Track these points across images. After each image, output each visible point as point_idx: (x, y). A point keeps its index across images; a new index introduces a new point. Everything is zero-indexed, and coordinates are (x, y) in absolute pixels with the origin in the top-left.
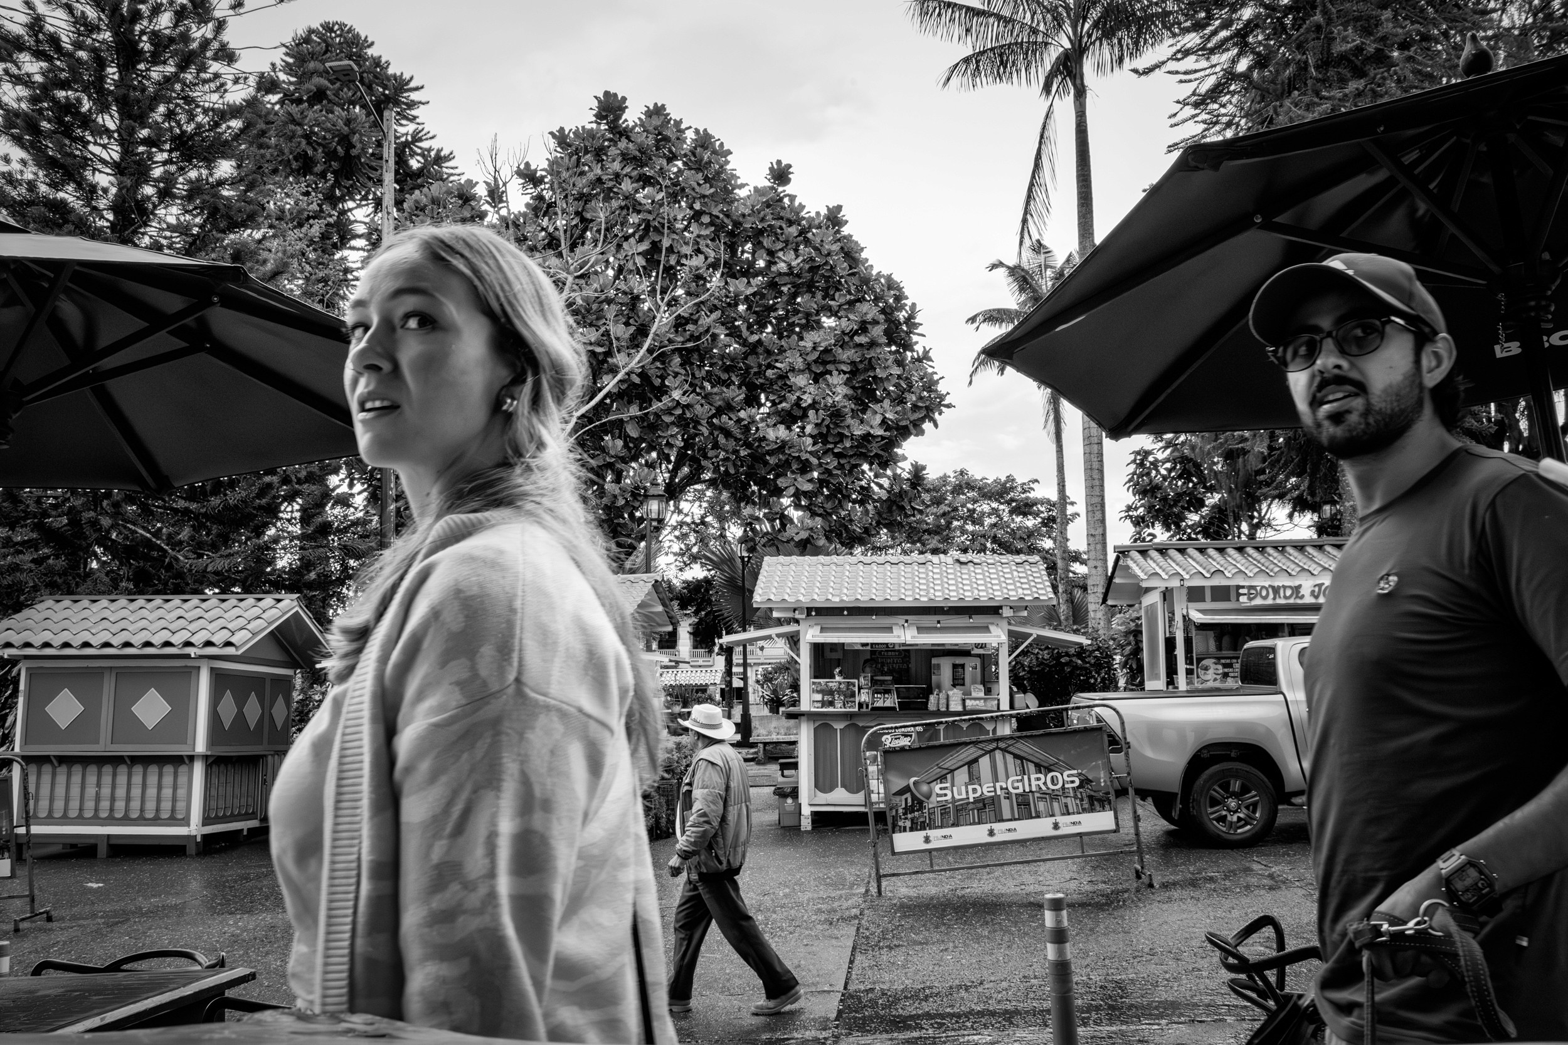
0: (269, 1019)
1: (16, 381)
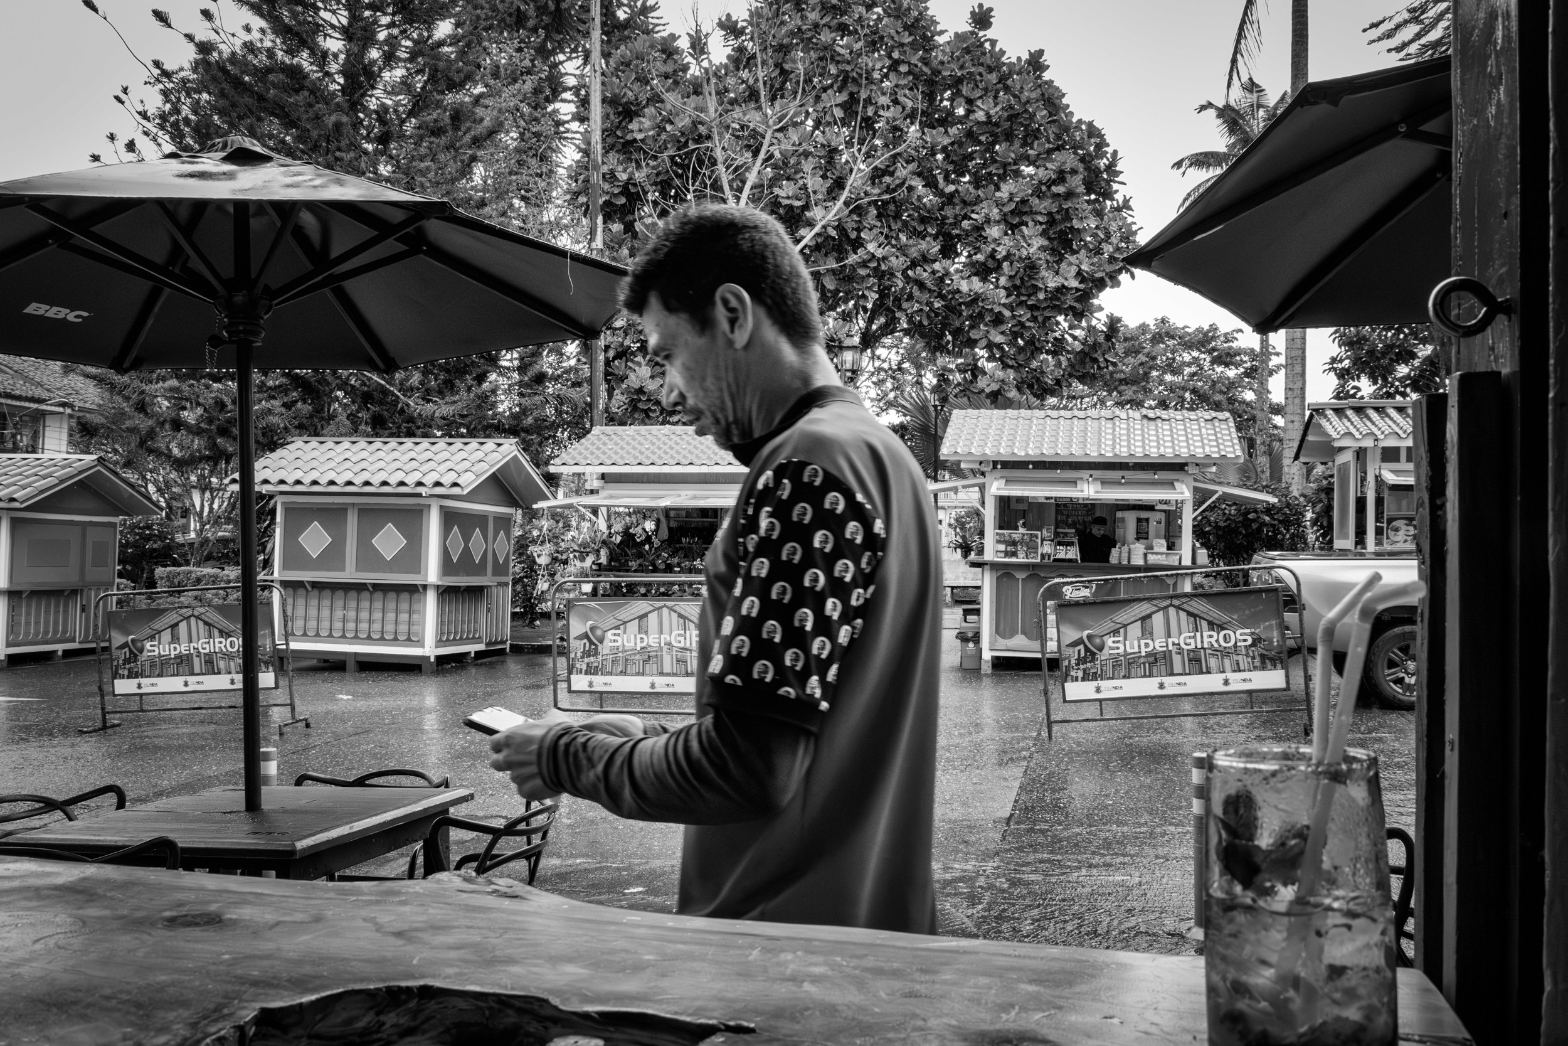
0: (446, 879)
1: (266, 287)
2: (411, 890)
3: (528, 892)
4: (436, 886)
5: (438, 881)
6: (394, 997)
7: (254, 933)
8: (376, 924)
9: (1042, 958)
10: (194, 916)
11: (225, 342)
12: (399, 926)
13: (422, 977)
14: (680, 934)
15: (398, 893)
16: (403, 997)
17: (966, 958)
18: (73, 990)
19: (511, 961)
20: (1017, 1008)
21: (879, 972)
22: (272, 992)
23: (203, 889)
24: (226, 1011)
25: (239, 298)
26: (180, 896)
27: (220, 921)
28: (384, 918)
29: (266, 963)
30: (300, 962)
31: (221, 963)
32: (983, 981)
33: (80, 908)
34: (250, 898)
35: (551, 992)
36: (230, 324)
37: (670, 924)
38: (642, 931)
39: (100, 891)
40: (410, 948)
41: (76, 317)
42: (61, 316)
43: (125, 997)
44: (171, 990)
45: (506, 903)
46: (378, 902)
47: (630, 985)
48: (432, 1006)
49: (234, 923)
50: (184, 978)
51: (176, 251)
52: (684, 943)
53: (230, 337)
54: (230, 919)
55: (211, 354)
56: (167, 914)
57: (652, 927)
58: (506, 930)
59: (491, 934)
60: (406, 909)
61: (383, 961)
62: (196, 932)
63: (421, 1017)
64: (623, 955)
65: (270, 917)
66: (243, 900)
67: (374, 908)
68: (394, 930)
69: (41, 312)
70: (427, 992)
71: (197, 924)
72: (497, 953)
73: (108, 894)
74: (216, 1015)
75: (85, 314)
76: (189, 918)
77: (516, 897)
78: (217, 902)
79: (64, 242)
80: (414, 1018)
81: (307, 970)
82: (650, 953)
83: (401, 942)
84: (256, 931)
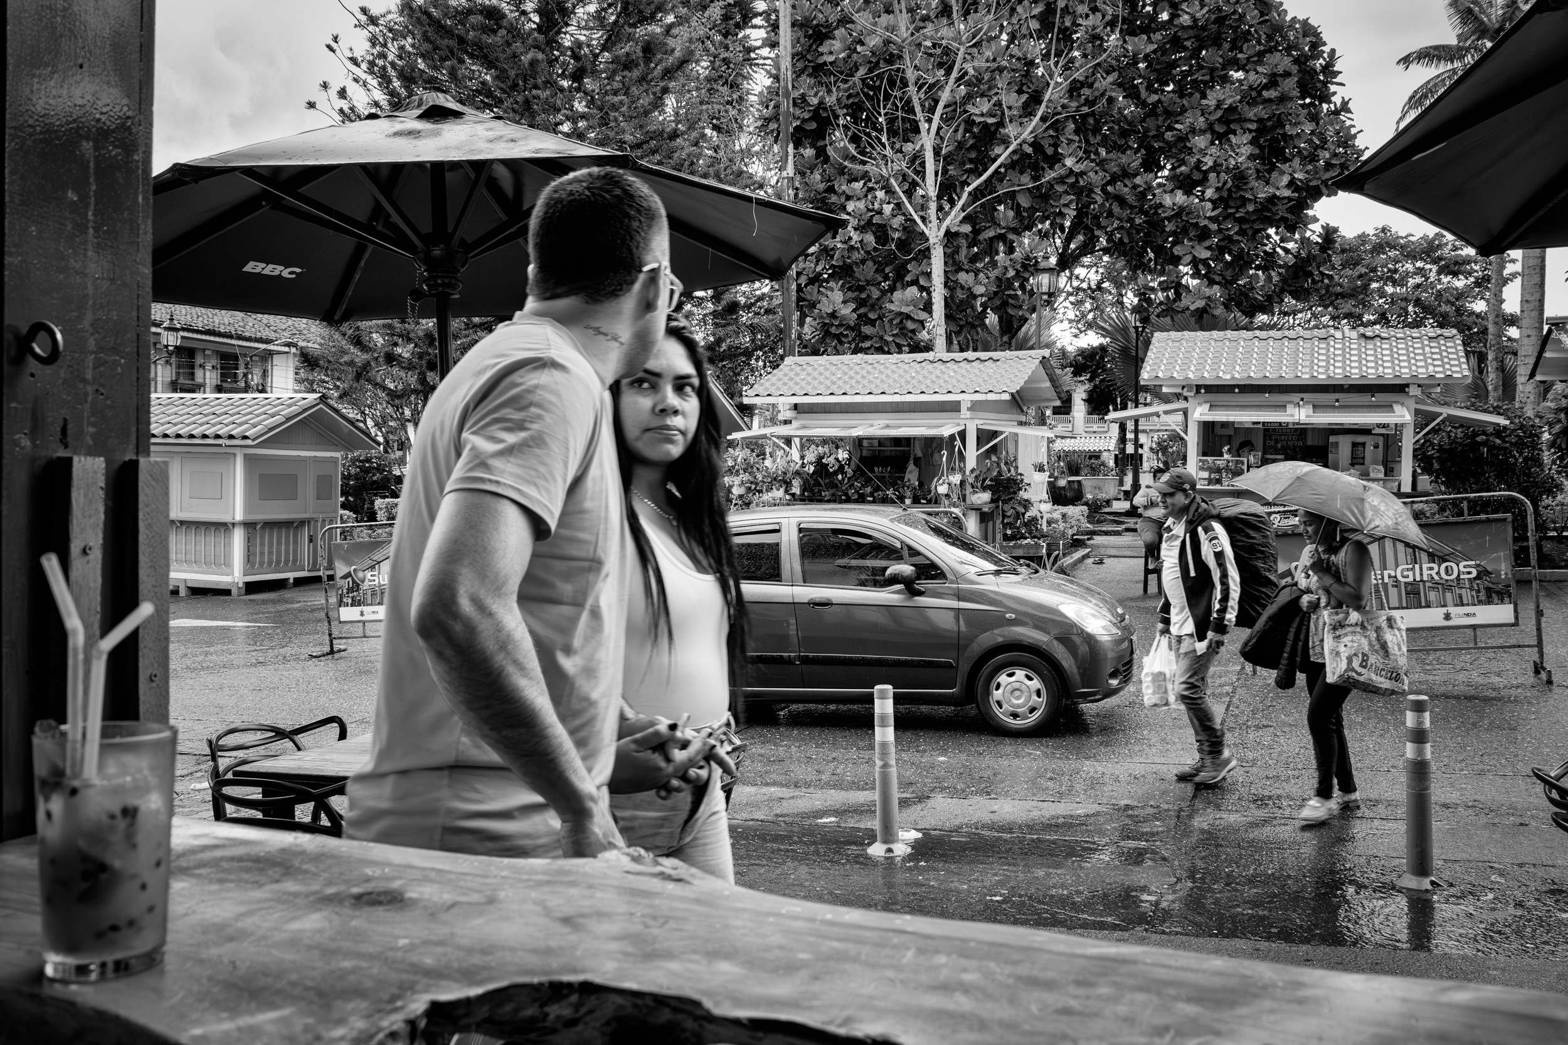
1: (462, 241)
2: (581, 870)
3: (693, 876)
4: (605, 865)
5: (607, 861)
6: (557, 990)
7: (432, 914)
8: (545, 908)
9: (1204, 972)
10: (379, 894)
11: (426, 296)
12: (567, 911)
13: (583, 971)
14: (835, 929)
15: (567, 873)
16: (565, 991)
17: (1124, 969)
18: (266, 974)
19: (669, 955)
20: (1172, 1032)
21: (1034, 982)
22: (443, 983)
23: (389, 864)
24: (399, 1004)
25: (437, 252)
26: (369, 871)
27: (402, 900)
28: (554, 902)
29: (440, 950)
30: (470, 951)
31: (399, 949)
32: (1141, 997)
33: (277, 881)
34: (433, 875)
35: (704, 993)
36: (429, 278)
37: (829, 916)
38: (798, 925)
39: (296, 863)
40: (574, 938)
41: (290, 273)
42: (276, 273)
43: (310, 983)
44: (352, 978)
45: (671, 886)
46: (548, 883)
47: (782, 988)
48: (592, 1001)
49: (414, 902)
50: (364, 964)
51: (378, 209)
52: (839, 940)
53: (429, 291)
54: (411, 899)
55: (413, 307)
56: (356, 890)
57: (811, 920)
58: (667, 920)
59: (651, 923)
60: (574, 891)
61: (548, 951)
62: (379, 912)
63: (583, 1010)
64: (778, 953)
65: (448, 897)
66: (426, 876)
67: (546, 889)
68: (560, 915)
69: (258, 270)
70: (588, 988)
71: (380, 903)
72: (658, 946)
73: (305, 867)
74: (389, 1007)
75: (298, 270)
76: (374, 896)
77: (680, 880)
78: (400, 878)
79: (277, 204)
80: (577, 1010)
81: (476, 960)
82: (804, 951)
83: (565, 930)
84: (434, 913)
